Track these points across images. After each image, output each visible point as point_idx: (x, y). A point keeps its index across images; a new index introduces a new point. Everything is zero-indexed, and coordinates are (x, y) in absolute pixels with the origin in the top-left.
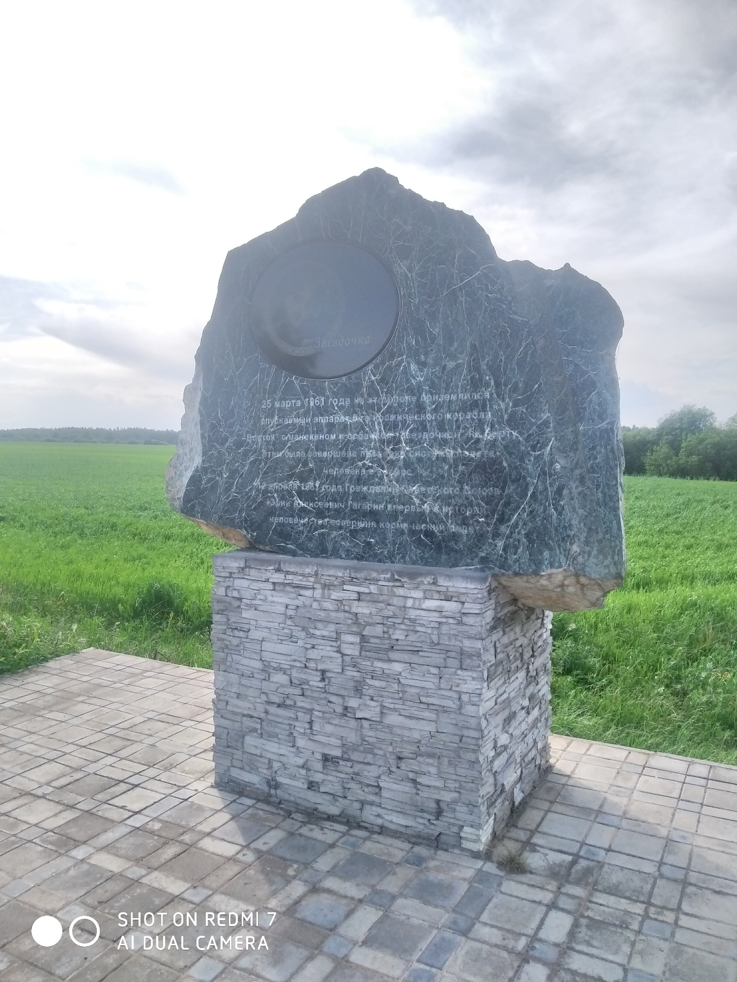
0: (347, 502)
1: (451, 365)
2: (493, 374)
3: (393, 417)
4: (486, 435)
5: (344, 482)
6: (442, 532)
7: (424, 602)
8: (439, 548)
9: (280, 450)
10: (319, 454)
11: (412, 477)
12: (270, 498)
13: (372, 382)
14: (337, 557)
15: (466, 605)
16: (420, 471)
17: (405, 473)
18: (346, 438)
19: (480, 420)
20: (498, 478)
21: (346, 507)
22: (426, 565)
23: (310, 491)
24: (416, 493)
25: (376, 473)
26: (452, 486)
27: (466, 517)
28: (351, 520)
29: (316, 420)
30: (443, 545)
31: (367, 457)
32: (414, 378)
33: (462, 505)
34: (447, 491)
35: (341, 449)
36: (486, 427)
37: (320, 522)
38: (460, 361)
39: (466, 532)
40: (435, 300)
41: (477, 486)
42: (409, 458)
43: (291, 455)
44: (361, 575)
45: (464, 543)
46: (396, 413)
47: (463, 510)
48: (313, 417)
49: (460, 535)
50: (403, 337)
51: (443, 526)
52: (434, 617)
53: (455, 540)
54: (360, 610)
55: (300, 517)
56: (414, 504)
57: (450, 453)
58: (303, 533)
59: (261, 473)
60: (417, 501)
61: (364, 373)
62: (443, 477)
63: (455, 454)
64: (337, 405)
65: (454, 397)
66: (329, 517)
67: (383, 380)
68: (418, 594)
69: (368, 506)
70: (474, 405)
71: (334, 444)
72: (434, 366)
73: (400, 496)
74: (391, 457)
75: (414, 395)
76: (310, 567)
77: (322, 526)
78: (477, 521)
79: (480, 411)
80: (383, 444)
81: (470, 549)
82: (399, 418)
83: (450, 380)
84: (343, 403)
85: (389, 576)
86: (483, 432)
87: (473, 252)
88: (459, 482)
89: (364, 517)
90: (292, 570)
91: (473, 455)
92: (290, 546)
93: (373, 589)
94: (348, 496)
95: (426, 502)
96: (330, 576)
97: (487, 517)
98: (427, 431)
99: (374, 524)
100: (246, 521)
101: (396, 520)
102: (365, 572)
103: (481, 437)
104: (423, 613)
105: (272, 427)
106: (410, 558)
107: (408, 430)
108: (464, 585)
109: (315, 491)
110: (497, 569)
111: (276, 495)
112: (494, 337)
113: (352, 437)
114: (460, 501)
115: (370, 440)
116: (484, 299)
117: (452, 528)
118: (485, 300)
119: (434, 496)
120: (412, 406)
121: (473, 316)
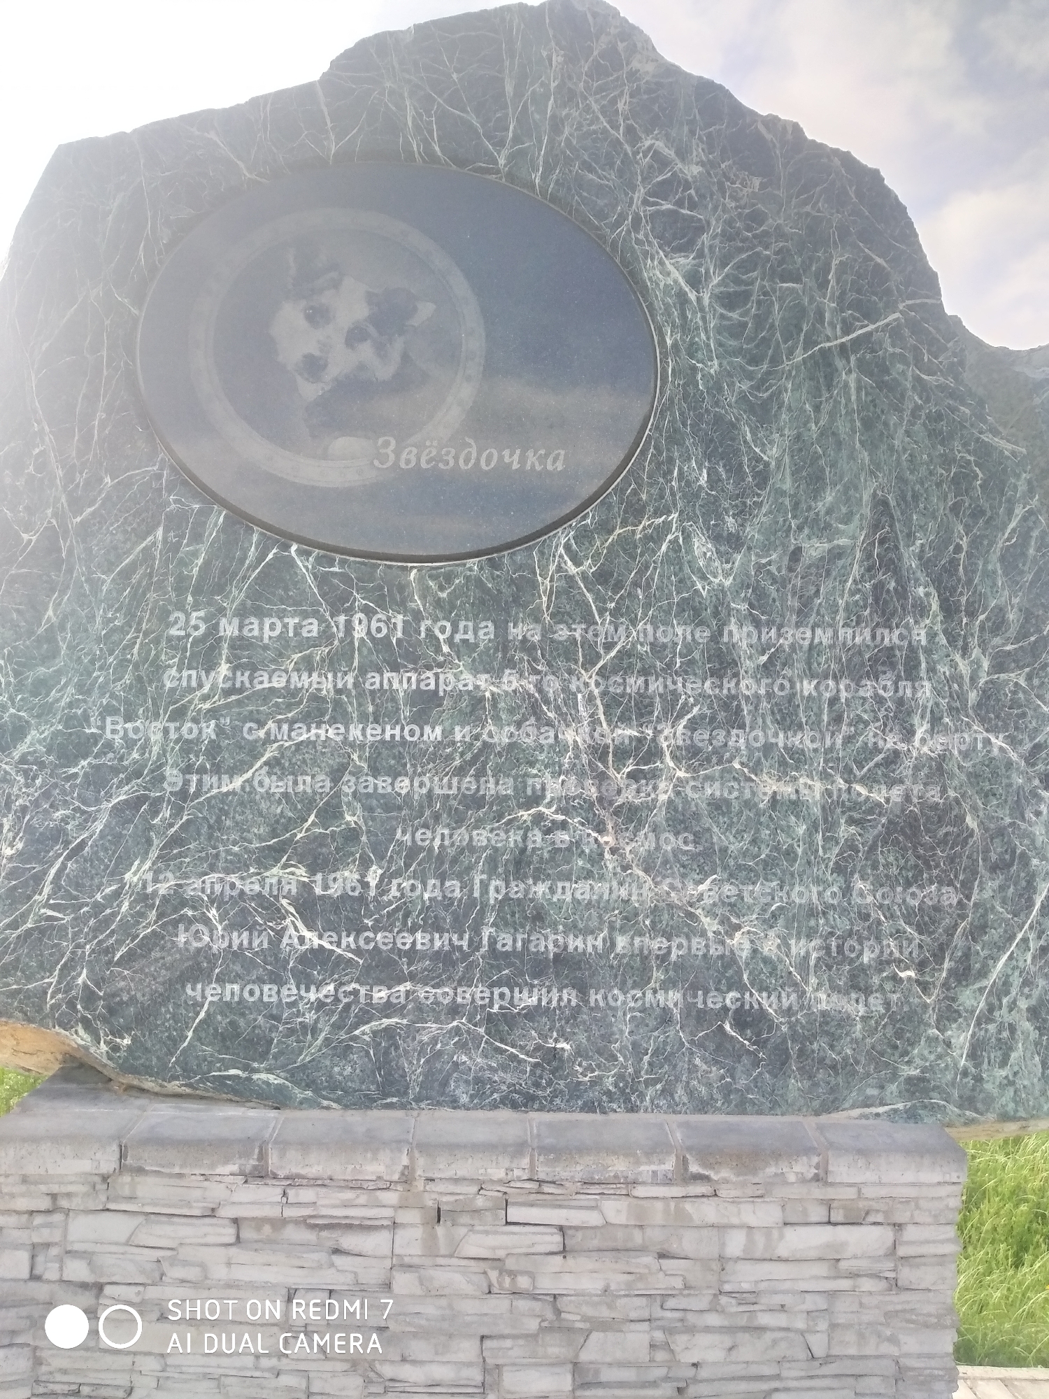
0: (477, 931)
1: (815, 549)
2: (937, 583)
3: (634, 683)
4: (917, 743)
5: (470, 868)
6: (789, 1012)
7: (781, 1237)
8: (780, 1061)
9: (233, 772)
10: (383, 784)
11: (694, 857)
12: (190, 922)
13: (570, 579)
15: (911, 1233)
16: (719, 837)
17: (671, 843)
18: (477, 737)
19: (900, 702)
20: (951, 860)
21: (475, 945)
23: (344, 897)
24: (707, 901)
25: (578, 844)
26: (818, 881)
27: (863, 969)
28: (491, 986)
29: (374, 681)
30: (793, 1049)
31: (549, 796)
32: (703, 577)
33: (850, 934)
34: (803, 894)
35: (461, 772)
36: (916, 720)
37: (380, 995)
38: (843, 541)
39: (862, 1010)
40: (768, 373)
41: (892, 881)
42: (686, 801)
43: (277, 786)
45: (856, 1041)
46: (645, 672)
47: (852, 949)
48: (363, 671)
49: (845, 1021)
50: (671, 460)
51: (794, 997)
52: (814, 1277)
53: (827, 1033)
54: (566, 1284)
55: (305, 980)
56: (703, 934)
57: (812, 790)
58: (315, 1031)
59: (157, 842)
60: (710, 925)
61: (542, 553)
62: (790, 854)
63: (828, 793)
64: (450, 641)
65: (823, 637)
66: (412, 977)
67: (603, 576)
68: (765, 1215)
69: (547, 943)
70: (883, 660)
71: (437, 756)
72: (766, 548)
73: (655, 911)
74: (629, 795)
75: (701, 623)
77: (388, 1008)
78: (895, 978)
79: (899, 678)
80: (603, 757)
81: (876, 1058)
82: (656, 686)
83: (812, 589)
84: (470, 636)
86: (909, 734)
87: (879, 260)
88: (838, 869)
89: (535, 976)
90: (314, 1170)
91: (879, 796)
92: (263, 1076)
93: (615, 1210)
94: (482, 913)
95: (738, 927)
97: (921, 966)
98: (742, 726)
99: (570, 996)
101: (643, 980)
103: (902, 747)
104: (779, 1271)
105: (205, 698)
107: (684, 722)
109: (362, 899)
110: (953, 1110)
111: (213, 913)
112: (939, 485)
113: (501, 736)
114: (843, 924)
115: (559, 747)
116: (909, 386)
117: (818, 1001)
118: (914, 387)
119: (764, 910)
120: (696, 655)
121: (880, 427)
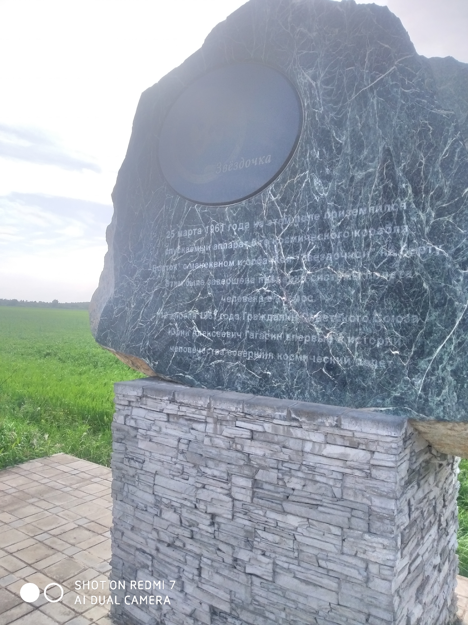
0: (244, 331)
1: (360, 175)
2: (411, 181)
3: (293, 239)
4: (401, 253)
5: (242, 310)
6: (346, 366)
7: (325, 448)
8: (343, 384)
9: (181, 280)
10: (218, 282)
11: (313, 304)
12: (171, 327)
13: (273, 202)
14: (233, 390)
15: (376, 455)
16: (322, 296)
17: (305, 299)
18: (244, 264)
19: (394, 235)
20: (416, 303)
21: (243, 336)
22: (328, 402)
23: (208, 320)
24: (318, 321)
25: (274, 300)
26: (360, 313)
27: (376, 349)
28: (248, 350)
29: (216, 247)
30: (348, 381)
31: (265, 283)
32: (317, 194)
33: (372, 335)
34: (354, 318)
35: (239, 276)
36: (401, 242)
37: (217, 352)
38: (371, 170)
39: (376, 367)
40: (342, 107)
41: (390, 313)
42: (310, 283)
43: (191, 284)
44: (255, 411)
45: (373, 379)
46: (297, 234)
47: (372, 341)
48: (213, 244)
49: (369, 370)
50: (306, 151)
51: (349, 360)
52: (336, 466)
53: (362, 375)
54: (252, 451)
55: (198, 347)
56: (316, 333)
57: (357, 275)
58: (200, 363)
59: (164, 303)
60: (318, 330)
61: (264, 194)
62: (348, 303)
63: (364, 276)
64: (236, 231)
65: (362, 211)
66: (226, 347)
67: (284, 200)
68: (318, 437)
69: (265, 336)
70: (388, 218)
71: (233, 271)
72: (340, 179)
73: (299, 325)
74: (291, 282)
75: (317, 213)
76: (203, 399)
77: (219, 357)
78: (390, 354)
79: (394, 225)
80: (283, 269)
81: (381, 387)
82: (300, 239)
83: (358, 192)
84: (242, 228)
85: (285, 414)
86: (398, 249)
87: (386, 46)
88: (368, 308)
89: (260, 348)
91: (385, 277)
92: (188, 376)
93: (268, 427)
94: (245, 325)
95: (328, 331)
96: (223, 410)
97: (402, 349)
98: (331, 252)
99: (271, 355)
100: (149, 349)
101: (295, 351)
102: (259, 408)
103: (395, 255)
104: (324, 461)
105: (174, 257)
106: (310, 394)
107: (310, 252)
108: (374, 431)
109: (212, 320)
110: (414, 413)
111: (176, 325)
112: (412, 137)
113: (250, 262)
114: (369, 331)
115: (269, 265)
116: (399, 97)
117: (359, 362)
118: (401, 97)
119: (338, 325)
120: (315, 225)
121: (387, 117)
